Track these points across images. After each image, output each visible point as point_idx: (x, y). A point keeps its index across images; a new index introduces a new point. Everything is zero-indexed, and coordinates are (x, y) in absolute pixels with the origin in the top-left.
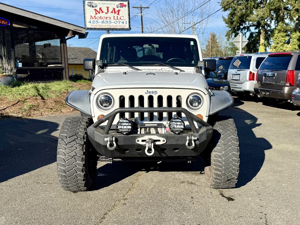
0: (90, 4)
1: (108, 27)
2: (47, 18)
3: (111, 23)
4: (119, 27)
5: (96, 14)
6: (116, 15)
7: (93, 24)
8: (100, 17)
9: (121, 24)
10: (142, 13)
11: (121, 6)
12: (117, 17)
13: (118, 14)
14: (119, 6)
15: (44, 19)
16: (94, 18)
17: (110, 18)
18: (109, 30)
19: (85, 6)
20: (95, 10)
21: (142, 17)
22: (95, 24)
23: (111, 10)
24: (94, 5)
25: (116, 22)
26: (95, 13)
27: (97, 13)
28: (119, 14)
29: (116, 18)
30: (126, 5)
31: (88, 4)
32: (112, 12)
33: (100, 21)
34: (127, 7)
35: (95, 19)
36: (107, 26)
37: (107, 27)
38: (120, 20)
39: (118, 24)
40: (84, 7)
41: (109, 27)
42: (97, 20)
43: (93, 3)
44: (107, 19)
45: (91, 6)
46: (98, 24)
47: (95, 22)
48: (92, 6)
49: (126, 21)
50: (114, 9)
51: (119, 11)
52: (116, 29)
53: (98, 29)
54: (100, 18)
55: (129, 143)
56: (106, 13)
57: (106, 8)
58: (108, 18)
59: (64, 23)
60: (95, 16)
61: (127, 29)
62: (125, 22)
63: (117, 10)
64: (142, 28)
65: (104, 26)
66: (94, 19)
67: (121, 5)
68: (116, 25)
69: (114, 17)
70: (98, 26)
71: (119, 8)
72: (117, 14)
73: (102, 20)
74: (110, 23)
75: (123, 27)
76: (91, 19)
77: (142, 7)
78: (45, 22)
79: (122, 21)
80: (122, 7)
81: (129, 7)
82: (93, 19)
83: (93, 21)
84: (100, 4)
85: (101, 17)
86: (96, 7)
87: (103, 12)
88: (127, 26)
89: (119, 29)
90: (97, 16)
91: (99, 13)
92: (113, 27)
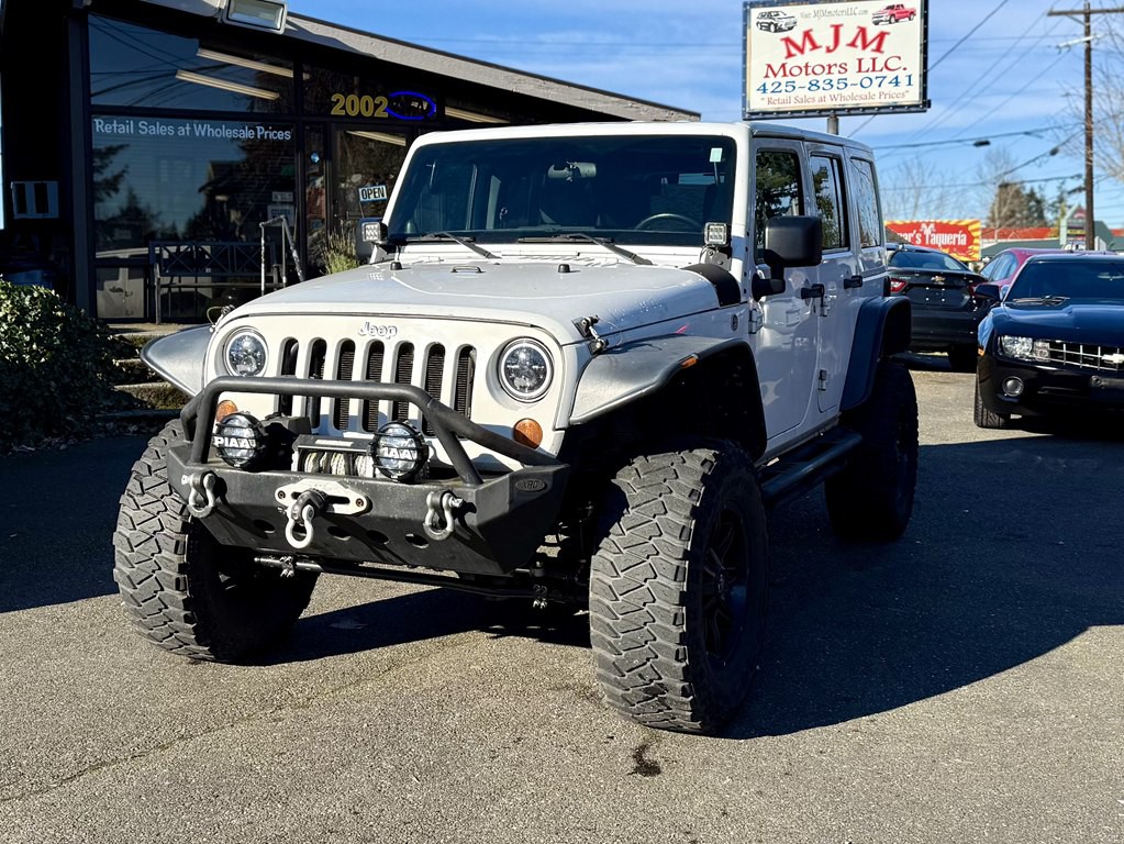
0: (769, 21)
1: (834, 102)
2: (557, 85)
3: (846, 85)
4: (876, 102)
5: (790, 55)
6: (868, 54)
7: (775, 96)
8: (803, 65)
9: (887, 87)
10: (1092, 32)
11: (893, 15)
12: (874, 60)
13: (878, 49)
14: (886, 17)
15: (548, 88)
16: (782, 71)
17: (844, 68)
18: (836, 116)
19: (748, 31)
20: (787, 40)
21: (1088, 51)
22: (783, 96)
23: (847, 35)
24: (782, 24)
25: (866, 83)
26: (785, 54)
27: (793, 51)
28: (883, 49)
29: (867, 64)
30: (913, 13)
31: (761, 21)
32: (853, 44)
33: (803, 80)
34: (917, 19)
35: (785, 75)
36: (828, 98)
37: (828, 104)
38: (885, 72)
39: (874, 89)
40: (745, 34)
41: (837, 104)
42: (790, 78)
43: (781, 15)
44: (829, 73)
45: (772, 28)
46: (793, 94)
47: (783, 87)
48: (776, 25)
49: (910, 77)
50: (863, 31)
51: (882, 36)
52: (864, 109)
53: (792, 112)
54: (804, 70)
55: (259, 501)
56: (829, 50)
57: (832, 30)
58: (834, 70)
59: (617, 99)
60: (783, 66)
61: (909, 106)
62: (903, 80)
63: (872, 32)
64: (1089, 99)
65: (817, 99)
66: (780, 78)
67: (895, 12)
68: (864, 92)
69: (860, 61)
70: (793, 100)
71: (883, 27)
72: (873, 50)
73: (812, 77)
74: (842, 86)
75: (896, 100)
76: (767, 76)
77: (1092, 8)
78: (550, 98)
79: (891, 76)
80: (897, 21)
81: (925, 17)
82: (775, 75)
83: (777, 85)
84: (807, 16)
85: (807, 66)
86: (790, 29)
87: (815, 46)
88: (912, 96)
89: (880, 108)
90: (791, 63)
91: (802, 51)
92: (855, 102)
